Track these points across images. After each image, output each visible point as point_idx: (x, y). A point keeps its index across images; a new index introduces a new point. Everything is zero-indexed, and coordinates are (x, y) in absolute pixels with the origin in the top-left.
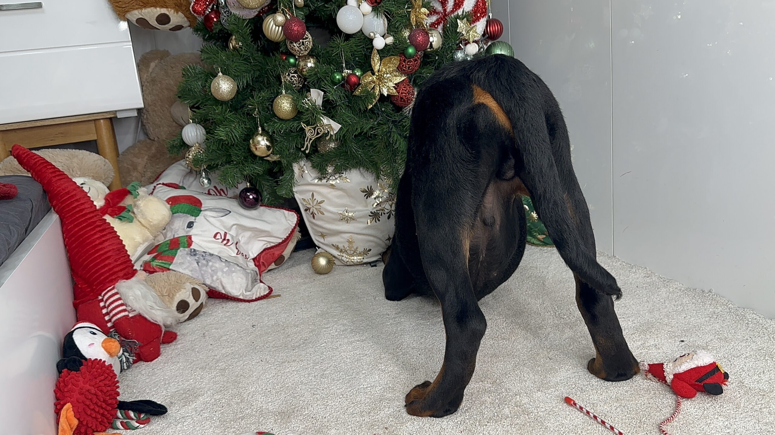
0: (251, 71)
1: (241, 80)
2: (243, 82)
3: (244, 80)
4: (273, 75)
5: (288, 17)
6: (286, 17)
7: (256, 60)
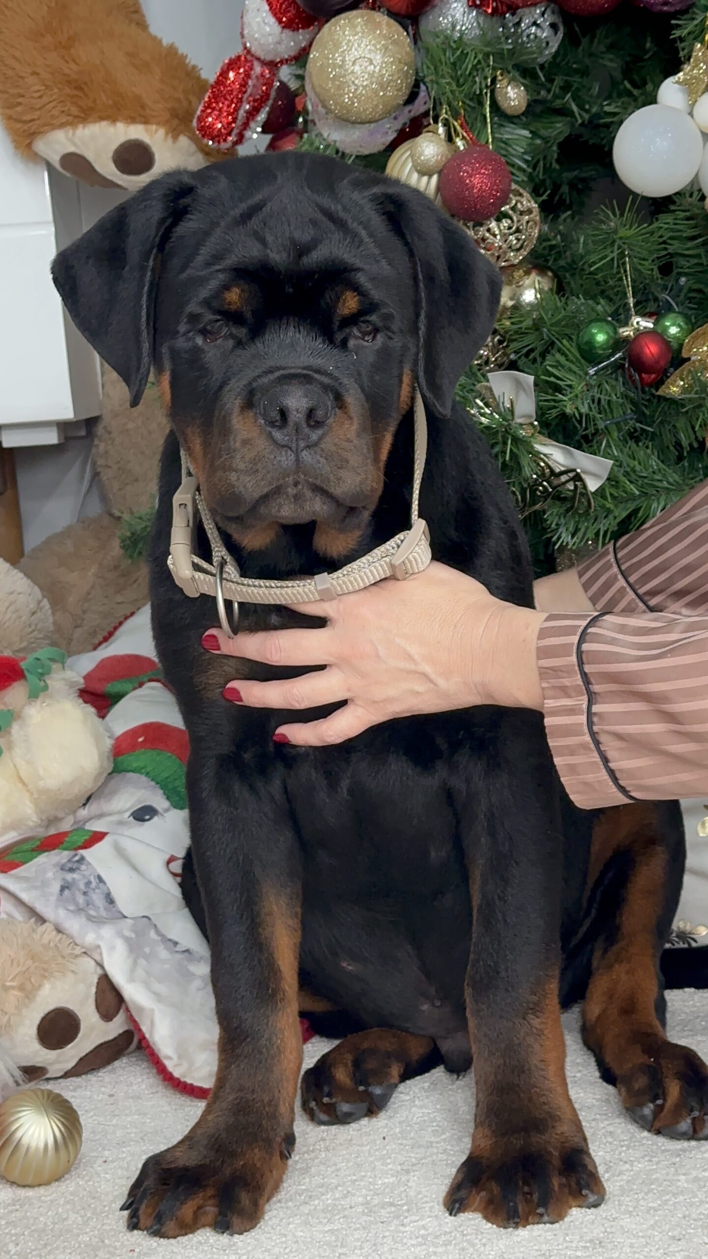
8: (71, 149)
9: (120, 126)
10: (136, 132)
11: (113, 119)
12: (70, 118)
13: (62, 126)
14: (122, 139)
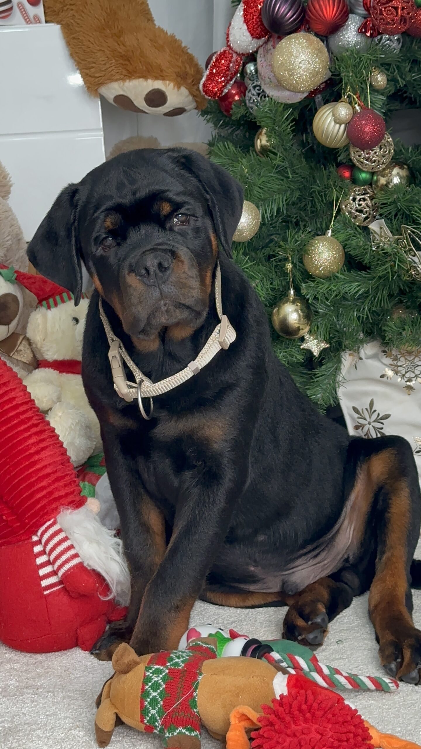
0: (287, 191)
1: (268, 206)
2: (272, 209)
3: (273, 206)
4: (322, 201)
5: (358, 108)
6: (354, 108)
7: (297, 174)
8: (122, 93)
9: (150, 81)
10: (158, 85)
11: (146, 77)
12: (122, 76)
13: (117, 80)
14: (150, 89)
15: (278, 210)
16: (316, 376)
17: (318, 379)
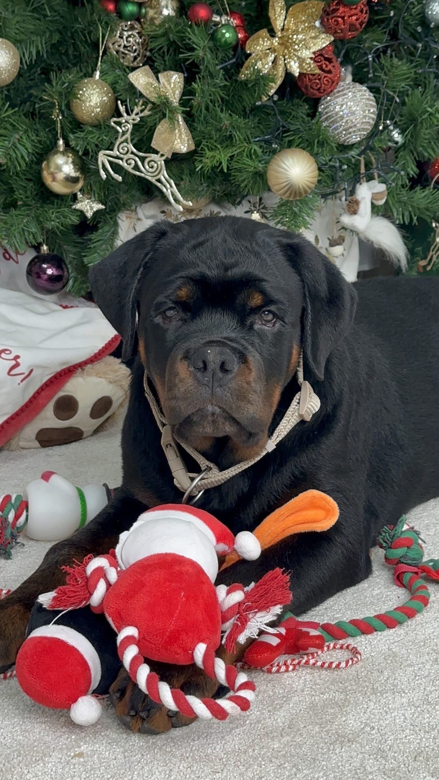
0: (45, 32)
1: (26, 50)
2: (30, 53)
3: (31, 49)
4: (86, 41)
7: (56, 11)
15: (38, 52)
16: (92, 242)
17: (94, 245)
